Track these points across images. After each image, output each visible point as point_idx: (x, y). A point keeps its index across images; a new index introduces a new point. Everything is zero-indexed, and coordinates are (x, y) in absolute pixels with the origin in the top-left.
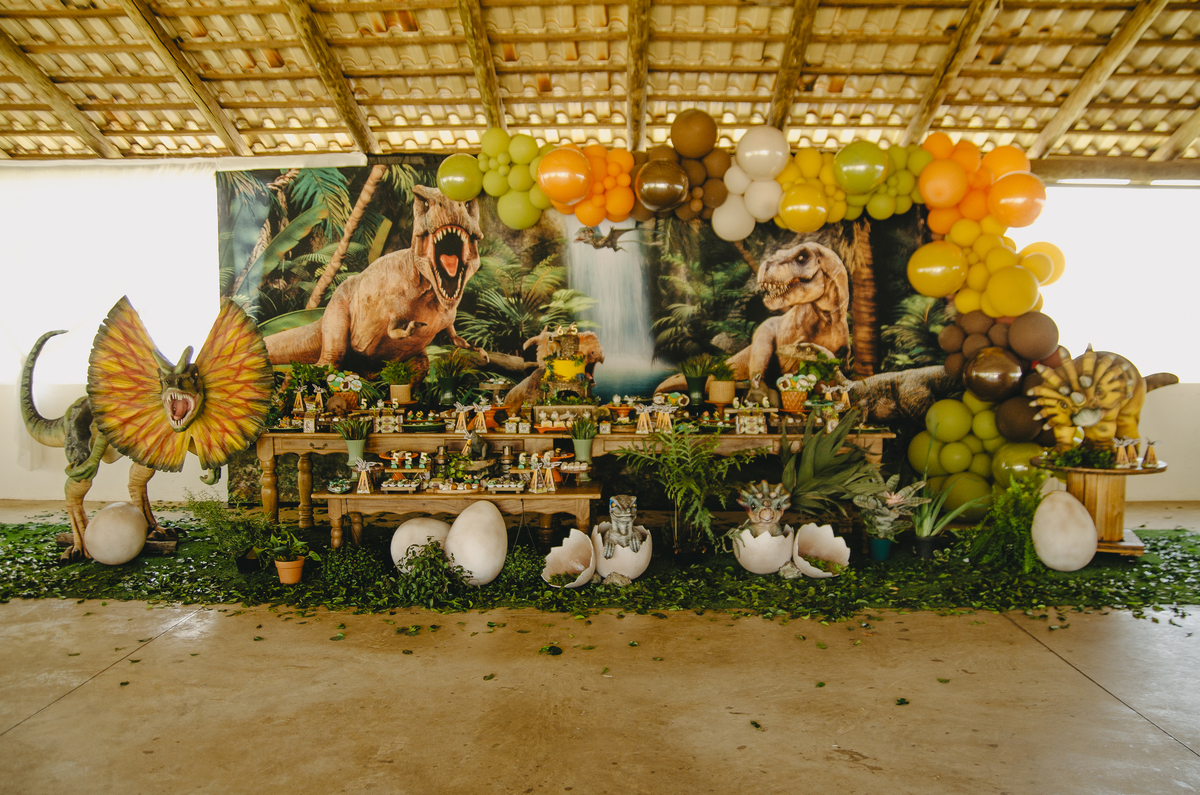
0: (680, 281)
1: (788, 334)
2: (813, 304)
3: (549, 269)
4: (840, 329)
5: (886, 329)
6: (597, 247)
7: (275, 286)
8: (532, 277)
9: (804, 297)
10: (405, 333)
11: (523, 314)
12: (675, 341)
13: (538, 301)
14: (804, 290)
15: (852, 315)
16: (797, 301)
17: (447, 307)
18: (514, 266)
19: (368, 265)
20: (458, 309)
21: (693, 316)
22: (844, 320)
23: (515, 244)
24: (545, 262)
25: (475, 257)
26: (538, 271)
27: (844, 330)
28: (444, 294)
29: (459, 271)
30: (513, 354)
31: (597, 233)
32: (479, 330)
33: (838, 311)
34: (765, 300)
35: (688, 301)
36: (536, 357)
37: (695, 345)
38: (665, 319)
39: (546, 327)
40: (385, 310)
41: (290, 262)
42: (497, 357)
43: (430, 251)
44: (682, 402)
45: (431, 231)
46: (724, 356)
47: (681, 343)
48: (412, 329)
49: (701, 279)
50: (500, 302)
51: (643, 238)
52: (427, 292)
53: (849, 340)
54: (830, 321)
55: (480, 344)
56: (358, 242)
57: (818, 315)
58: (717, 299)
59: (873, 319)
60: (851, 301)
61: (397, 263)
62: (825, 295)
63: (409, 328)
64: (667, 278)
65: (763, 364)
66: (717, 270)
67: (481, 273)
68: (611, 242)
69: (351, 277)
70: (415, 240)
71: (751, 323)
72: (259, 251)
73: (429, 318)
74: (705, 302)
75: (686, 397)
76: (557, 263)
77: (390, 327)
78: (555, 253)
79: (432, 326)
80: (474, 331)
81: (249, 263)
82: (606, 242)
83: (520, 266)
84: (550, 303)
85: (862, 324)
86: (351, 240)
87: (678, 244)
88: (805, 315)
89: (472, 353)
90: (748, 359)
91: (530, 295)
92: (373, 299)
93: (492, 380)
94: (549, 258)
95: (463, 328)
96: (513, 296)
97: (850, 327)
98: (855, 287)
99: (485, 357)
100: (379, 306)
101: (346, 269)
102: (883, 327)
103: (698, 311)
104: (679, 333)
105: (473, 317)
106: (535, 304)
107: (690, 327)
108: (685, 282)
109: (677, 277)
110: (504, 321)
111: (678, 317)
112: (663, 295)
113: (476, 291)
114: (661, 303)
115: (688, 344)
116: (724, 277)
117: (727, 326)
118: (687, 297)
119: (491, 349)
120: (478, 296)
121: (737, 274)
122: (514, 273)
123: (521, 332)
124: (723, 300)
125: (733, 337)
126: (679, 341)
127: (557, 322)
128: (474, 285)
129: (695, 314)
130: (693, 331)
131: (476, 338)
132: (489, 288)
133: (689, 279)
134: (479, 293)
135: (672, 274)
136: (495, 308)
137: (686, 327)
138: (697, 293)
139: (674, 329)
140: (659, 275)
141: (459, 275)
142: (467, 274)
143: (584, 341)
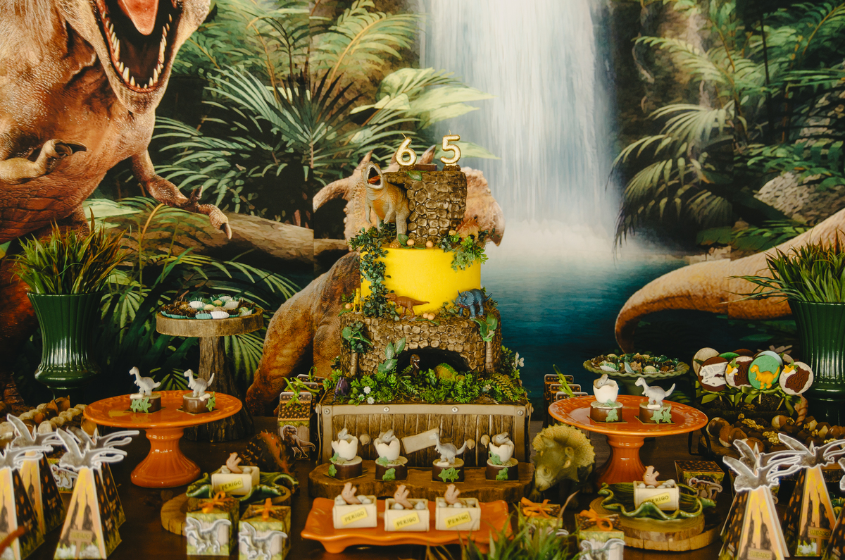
0: (687, 49)
3: (372, 19)
8: (335, 37)
10: (32, 168)
11: (313, 127)
12: (671, 191)
13: (349, 96)
17: (132, 109)
18: (292, 10)
20: (159, 112)
21: (715, 131)
26: (347, 22)
28: (126, 75)
29: (160, 22)
30: (289, 220)
32: (208, 163)
35: (704, 96)
36: (342, 227)
37: (717, 202)
38: (649, 140)
39: (366, 158)
42: (251, 227)
44: (790, 383)
46: (789, 229)
47: (685, 197)
48: (49, 159)
49: (738, 44)
50: (257, 98)
52: (85, 70)
55: (210, 196)
58: (775, 91)
63: (42, 156)
64: (656, 41)
66: (777, 23)
67: (212, 27)
73: (92, 133)
74: (745, 100)
75: (804, 366)
76: (394, 4)
79: (99, 153)
80: (197, 166)
83: (304, 10)
84: (376, 101)
89: (194, 217)
91: (329, 81)
93: (195, 304)
95: (171, 157)
96: (289, 81)
99: (223, 227)
103: (726, 121)
104: (682, 174)
105: (195, 132)
106: (341, 101)
107: (707, 160)
108: (697, 51)
109: (679, 39)
110: (267, 143)
111: (679, 136)
112: (645, 83)
113: (201, 71)
114: (640, 102)
115: (702, 201)
116: (793, 38)
117: (796, 158)
118: (701, 88)
119: (238, 207)
120: (207, 83)
121: (827, 31)
122: (292, 29)
123: (306, 169)
124: (790, 95)
125: (810, 183)
126: (680, 192)
127: (391, 145)
128: (197, 56)
129: (721, 130)
130: (713, 169)
131: (202, 181)
132: (233, 63)
133: (708, 44)
134: (209, 75)
135: (668, 32)
136: (246, 111)
137: (697, 160)
138: (726, 78)
139: (669, 164)
140: (635, 35)
141: (162, 32)
142: (179, 30)
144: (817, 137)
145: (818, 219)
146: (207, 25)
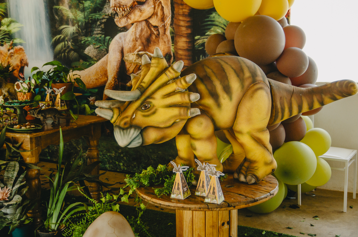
0: (66, 9)
1: (131, 45)
2: (147, 21)
4: (166, 40)
5: (198, 39)
9: (141, 16)
12: (64, 51)
14: (141, 11)
15: (173, 28)
16: (136, 20)
21: (73, 33)
22: (168, 33)
27: (168, 41)
33: (164, 26)
34: (115, 20)
35: (70, 23)
37: (75, 54)
46: (93, 62)
47: (68, 53)
49: (77, 7)
53: (172, 49)
54: (159, 34)
57: (150, 29)
58: (87, 21)
59: (189, 31)
60: (173, 17)
62: (154, 14)
64: (58, 7)
65: (116, 68)
71: (108, 38)
74: (80, 23)
84: (1, 27)
85: (181, 36)
88: (142, 30)
90: (107, 64)
97: (173, 38)
98: (175, 6)
102: (196, 38)
103: (76, 30)
104: (67, 46)
107: (72, 42)
108: (68, 9)
109: (64, 6)
111: (65, 35)
112: (57, 20)
114: (55, 25)
115: (72, 54)
116: (90, 4)
117: (93, 40)
118: (69, 21)
124: (90, 22)
125: (97, 48)
126: (67, 51)
127: (4, 39)
129: (75, 33)
130: (74, 44)
133: (70, 7)
135: (61, 4)
137: (70, 42)
138: (75, 17)
139: (63, 43)
140: (53, 6)
143: (18, 52)
144: (98, 34)
145: (99, 59)
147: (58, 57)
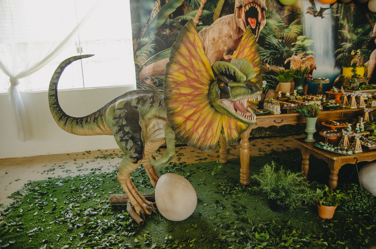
0: (346, 33)
3: (295, 26)
6: (315, 16)
7: (164, 33)
8: (288, 29)
11: (285, 47)
12: (343, 59)
13: (291, 41)
18: (281, 24)
19: (213, 22)
21: (350, 48)
23: (281, 13)
24: (294, 22)
25: (264, 19)
26: (291, 27)
29: (256, 26)
30: (280, 66)
31: (315, 10)
32: (266, 55)
34: (375, 40)
35: (348, 41)
36: (290, 67)
39: (294, 54)
40: (222, 45)
41: (172, 20)
42: (274, 68)
43: (243, 15)
45: (243, 5)
49: (353, 32)
50: (275, 41)
51: (332, 12)
55: (266, 62)
56: (208, 9)
58: (358, 40)
61: (227, 21)
64: (341, 31)
65: (372, 68)
66: (359, 28)
67: (266, 27)
68: (320, 14)
69: (204, 28)
70: (236, 10)
71: (370, 51)
72: (154, 14)
74: (354, 42)
76: (299, 23)
77: (225, 54)
78: (298, 18)
80: (264, 55)
81: (149, 20)
82: (319, 14)
83: (283, 24)
84: (296, 42)
86: (204, 9)
87: (345, 16)
90: (368, 66)
91: (288, 38)
92: (216, 39)
94: (296, 21)
96: (280, 38)
99: (269, 68)
100: (219, 43)
101: (202, 24)
103: (351, 46)
104: (344, 56)
105: (263, 49)
106: (290, 42)
108: (347, 33)
109: (345, 30)
110: (277, 51)
111: (344, 48)
112: (339, 39)
113: (264, 36)
114: (338, 42)
116: (361, 31)
119: (271, 64)
120: (265, 38)
121: (366, 29)
122: (281, 28)
123: (284, 56)
124: (361, 41)
126: (344, 59)
127: (298, 51)
128: (263, 33)
131: (264, 59)
132: (270, 35)
133: (349, 32)
134: (266, 37)
135: (343, 29)
136: (273, 44)
137: (347, 53)
138: (351, 38)
139: (342, 54)
140: (338, 30)
141: (257, 28)
142: (260, 28)
143: (309, 60)
144: (364, 49)
146: (265, 27)
147: (338, 62)
